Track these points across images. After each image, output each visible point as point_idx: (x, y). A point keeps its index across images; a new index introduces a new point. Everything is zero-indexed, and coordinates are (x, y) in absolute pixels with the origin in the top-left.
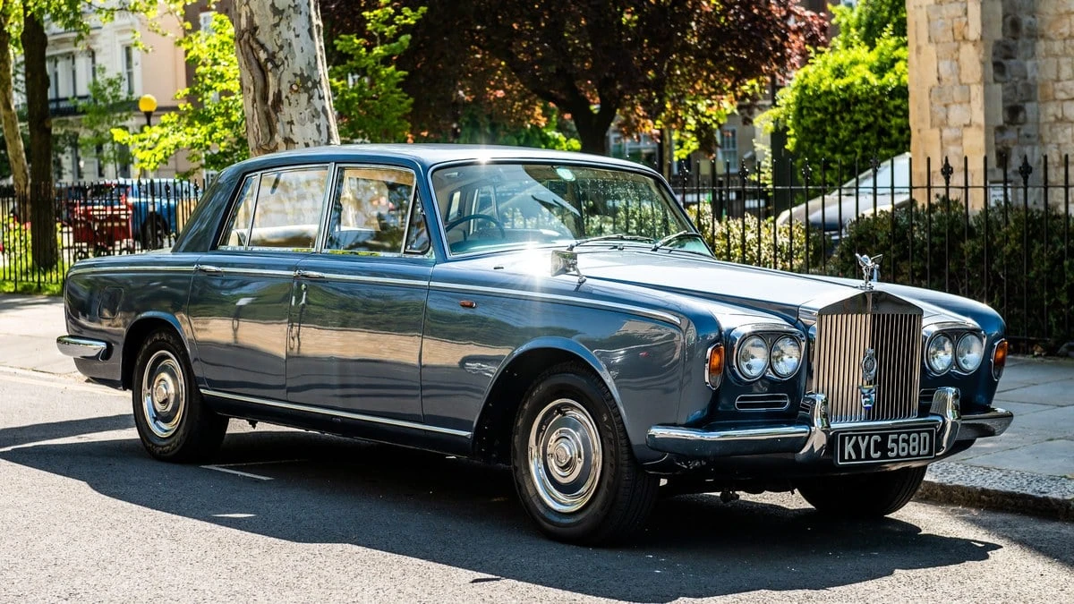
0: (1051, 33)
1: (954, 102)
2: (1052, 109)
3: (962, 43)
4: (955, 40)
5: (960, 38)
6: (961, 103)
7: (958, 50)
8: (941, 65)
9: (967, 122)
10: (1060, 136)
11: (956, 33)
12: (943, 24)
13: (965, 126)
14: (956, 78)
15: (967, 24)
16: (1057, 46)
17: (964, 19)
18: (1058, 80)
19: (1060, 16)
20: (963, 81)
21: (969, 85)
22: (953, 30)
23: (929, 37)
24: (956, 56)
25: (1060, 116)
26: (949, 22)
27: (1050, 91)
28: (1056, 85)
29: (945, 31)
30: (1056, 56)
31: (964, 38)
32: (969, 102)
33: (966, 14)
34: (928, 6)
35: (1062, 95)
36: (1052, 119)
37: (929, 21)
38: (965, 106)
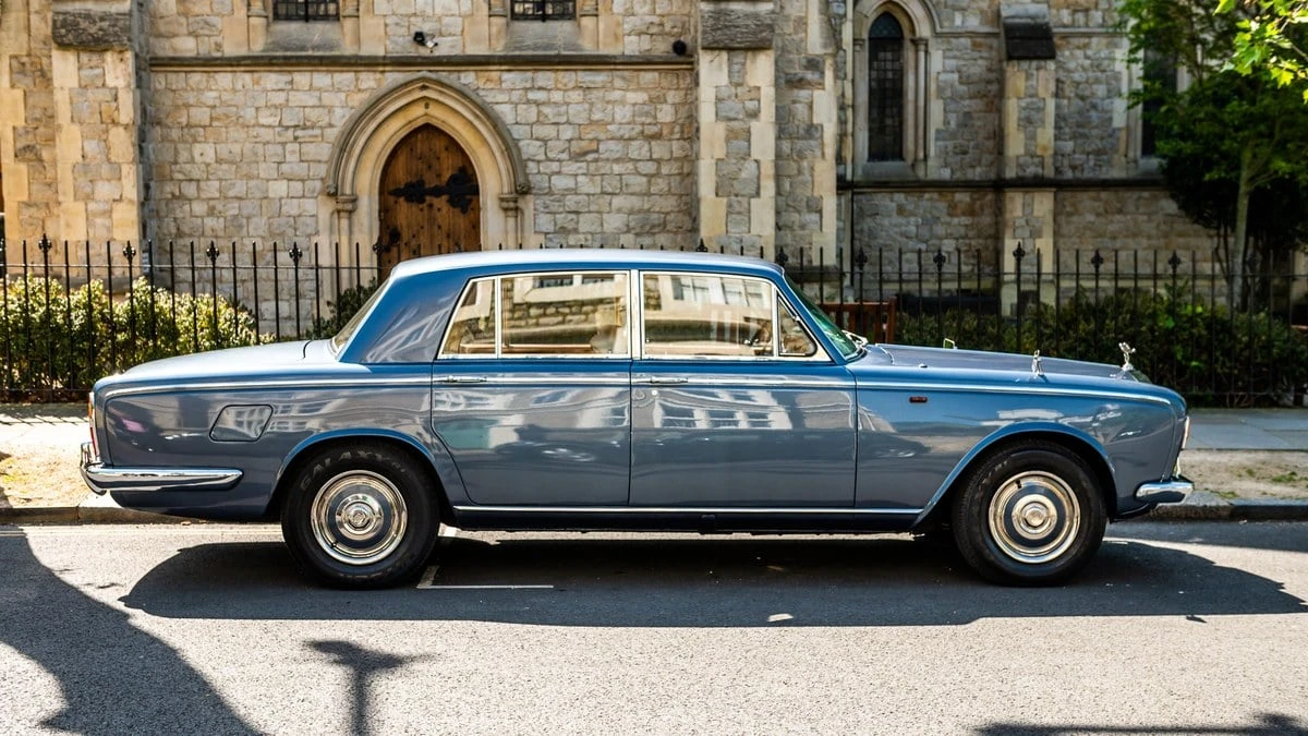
0: (169, 121)
1: (102, 179)
2: (169, 188)
3: (110, 126)
4: (102, 122)
5: (109, 121)
6: (109, 180)
7: (107, 131)
8: (85, 144)
9: (118, 197)
10: (178, 211)
11: (104, 116)
12: (88, 107)
13: (114, 200)
14: (104, 158)
15: (117, 108)
16: (175, 134)
17: (115, 105)
18: (176, 163)
19: (177, 107)
20: (113, 159)
21: (119, 165)
22: (100, 113)
23: (72, 117)
24: (104, 137)
25: (177, 194)
26: (96, 105)
27: (167, 171)
28: (173, 167)
29: (92, 114)
30: (173, 141)
31: (113, 122)
32: (120, 179)
33: (116, 99)
34: (70, 89)
35: (180, 176)
36: (170, 196)
37: (71, 103)
38: (114, 182)
